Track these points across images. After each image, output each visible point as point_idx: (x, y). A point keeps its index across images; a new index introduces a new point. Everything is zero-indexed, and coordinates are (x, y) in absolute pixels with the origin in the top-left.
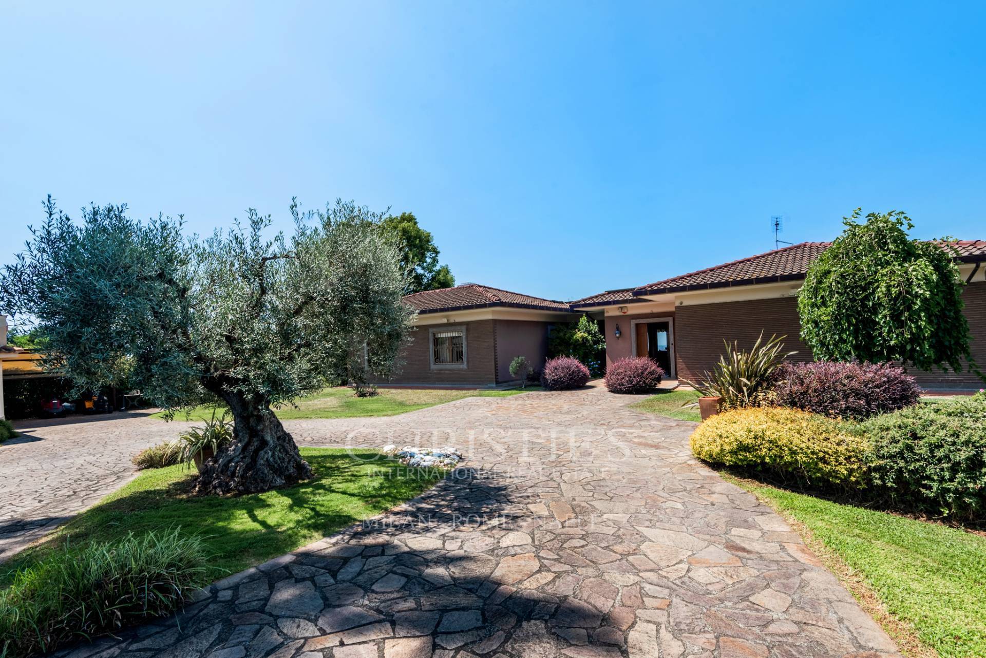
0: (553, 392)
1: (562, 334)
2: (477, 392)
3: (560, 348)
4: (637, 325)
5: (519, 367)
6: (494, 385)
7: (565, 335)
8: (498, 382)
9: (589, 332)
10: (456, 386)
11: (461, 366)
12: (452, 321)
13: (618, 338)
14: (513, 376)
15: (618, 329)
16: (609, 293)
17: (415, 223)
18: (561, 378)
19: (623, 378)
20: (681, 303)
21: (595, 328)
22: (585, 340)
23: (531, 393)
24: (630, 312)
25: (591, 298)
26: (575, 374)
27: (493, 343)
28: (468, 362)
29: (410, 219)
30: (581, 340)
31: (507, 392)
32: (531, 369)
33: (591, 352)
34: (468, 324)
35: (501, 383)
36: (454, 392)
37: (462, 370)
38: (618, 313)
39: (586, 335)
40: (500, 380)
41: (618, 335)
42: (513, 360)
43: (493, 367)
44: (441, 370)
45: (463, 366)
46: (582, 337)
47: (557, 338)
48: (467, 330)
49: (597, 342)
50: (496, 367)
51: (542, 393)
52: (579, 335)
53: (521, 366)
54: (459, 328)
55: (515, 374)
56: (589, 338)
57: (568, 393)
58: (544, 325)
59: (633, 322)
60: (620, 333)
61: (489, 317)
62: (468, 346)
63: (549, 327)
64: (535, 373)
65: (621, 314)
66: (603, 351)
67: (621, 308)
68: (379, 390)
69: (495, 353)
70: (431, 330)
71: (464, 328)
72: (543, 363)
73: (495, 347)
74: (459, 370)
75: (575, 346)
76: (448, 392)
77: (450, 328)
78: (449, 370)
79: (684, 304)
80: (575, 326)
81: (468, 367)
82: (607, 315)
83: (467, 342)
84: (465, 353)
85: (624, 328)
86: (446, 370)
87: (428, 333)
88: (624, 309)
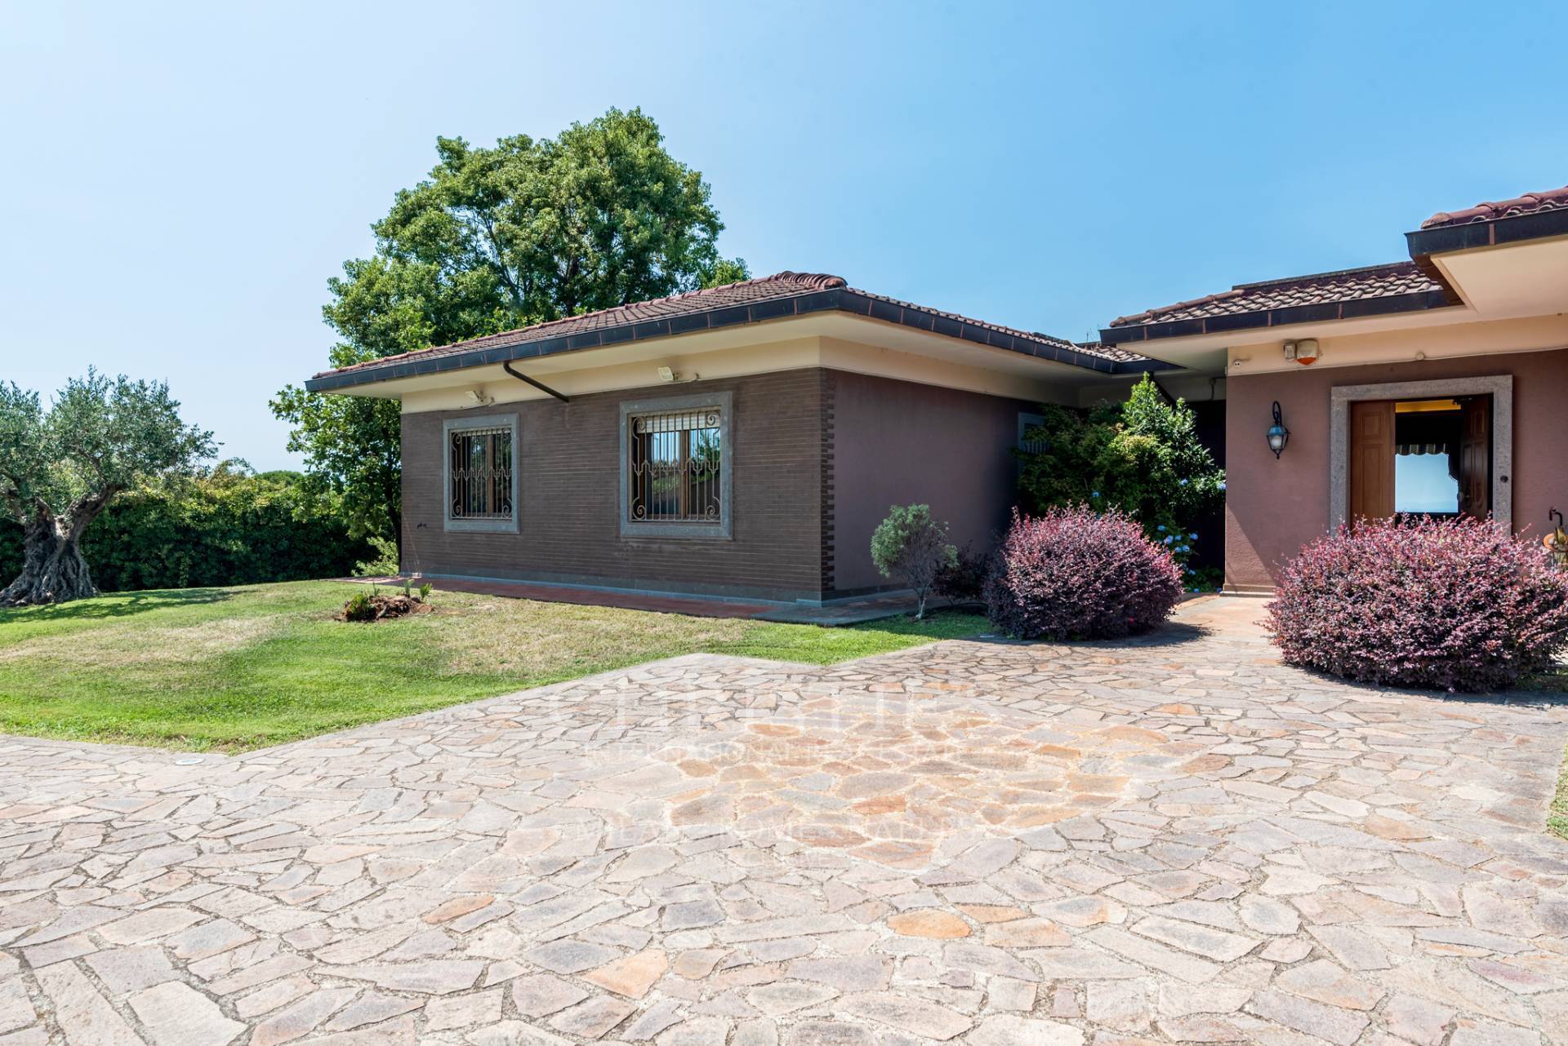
0: (1038, 651)
1: (1065, 437)
2: (732, 628)
3: (1056, 484)
4: (1355, 408)
5: (907, 541)
6: (817, 603)
7: (1076, 440)
8: (829, 592)
9: (1163, 436)
11: (712, 531)
12: (689, 377)
13: (1278, 452)
14: (885, 572)
15: (1278, 419)
16: (1249, 291)
17: (654, 137)
18: (1069, 593)
19: (1388, 615)
21: (1182, 422)
22: (1147, 458)
23: (945, 645)
24: (1328, 360)
25: (1184, 308)
26: (1131, 579)
27: (817, 452)
28: (734, 519)
29: (640, 127)
30: (1132, 457)
31: (853, 634)
32: (952, 551)
33: (1165, 500)
34: (737, 386)
35: (846, 593)
36: (665, 623)
37: (713, 543)
38: (1280, 364)
39: (1151, 441)
40: (839, 584)
41: (1277, 442)
42: (887, 514)
43: (817, 538)
44: (651, 540)
45: (719, 530)
46: (1138, 447)
47: (1050, 450)
48: (736, 406)
49: (1185, 468)
50: (826, 538)
51: (991, 650)
52: (1126, 441)
53: (915, 538)
54: (708, 399)
55: (892, 565)
56: (1164, 451)
57: (1101, 656)
58: (1005, 408)
59: (1341, 397)
60: (1286, 436)
61: (810, 359)
62: (735, 461)
63: (1022, 418)
64: (965, 564)
65: (1295, 366)
66: (1215, 503)
67: (1296, 344)
68: (435, 596)
69: (825, 488)
70: (626, 409)
71: (725, 399)
72: (1003, 526)
73: (826, 467)
74: (706, 542)
75: (1110, 479)
76: (645, 617)
77: (683, 401)
78: (678, 541)
80: (1115, 414)
81: (734, 533)
82: (1232, 370)
83: (735, 450)
84: (725, 484)
85: (1303, 416)
86: (667, 540)
87: (618, 416)
88: (1305, 347)
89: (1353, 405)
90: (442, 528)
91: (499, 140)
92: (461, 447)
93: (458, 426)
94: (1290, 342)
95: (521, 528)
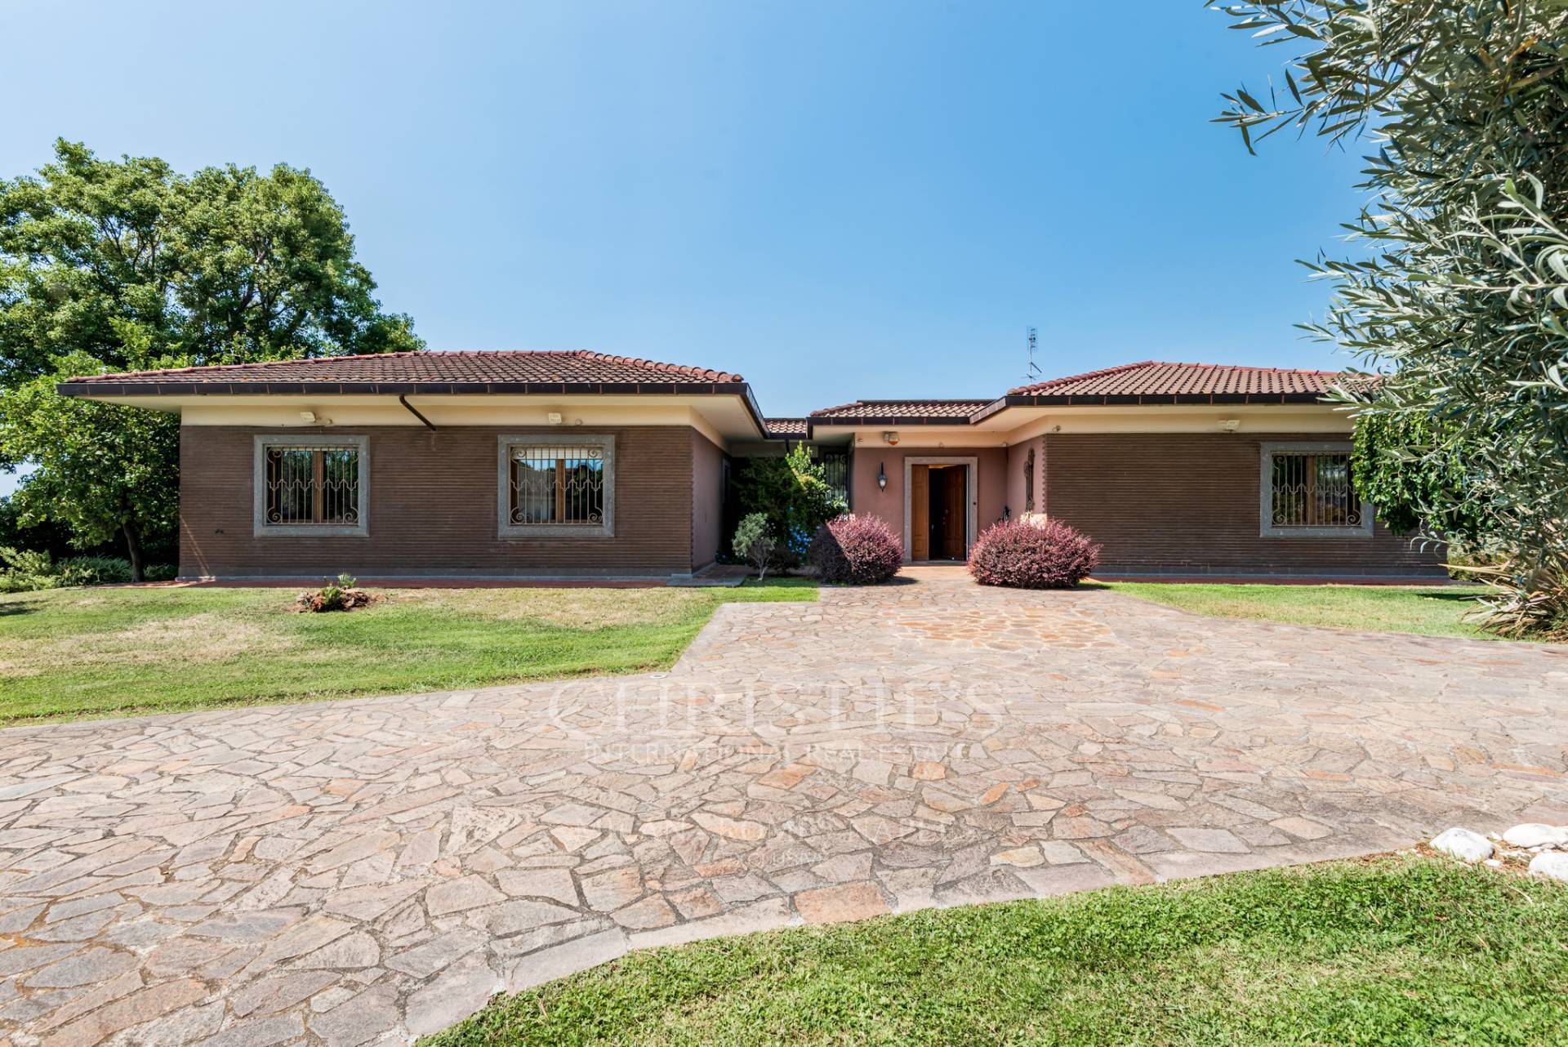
4: (915, 468)
6: (689, 576)
8: (693, 569)
10: (579, 578)
11: (596, 532)
12: (574, 421)
13: (883, 489)
14: (744, 554)
15: (882, 472)
16: (866, 404)
20: (1058, 428)
24: (902, 443)
27: (687, 479)
28: (616, 522)
34: (620, 432)
37: (596, 539)
38: (879, 443)
41: (882, 484)
43: (688, 534)
44: (530, 538)
45: (601, 530)
48: (619, 446)
50: (692, 534)
54: (593, 439)
58: (721, 456)
59: (910, 461)
60: (887, 480)
62: (618, 483)
65: (887, 445)
67: (890, 433)
68: (379, 592)
70: (503, 440)
71: (610, 440)
73: (691, 489)
74: (588, 539)
77: (567, 439)
78: (561, 539)
79: (1063, 430)
81: (616, 532)
82: (857, 445)
83: (616, 475)
84: (608, 498)
85: (893, 472)
86: (550, 539)
87: (496, 445)
88: (894, 436)
89: (914, 466)
90: (252, 532)
91: (126, 157)
92: (275, 460)
93: (276, 442)
94: (886, 433)
95: (371, 533)
